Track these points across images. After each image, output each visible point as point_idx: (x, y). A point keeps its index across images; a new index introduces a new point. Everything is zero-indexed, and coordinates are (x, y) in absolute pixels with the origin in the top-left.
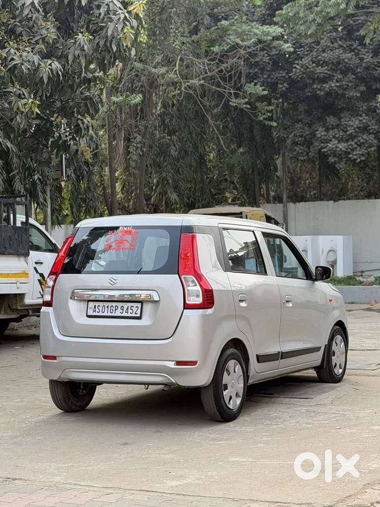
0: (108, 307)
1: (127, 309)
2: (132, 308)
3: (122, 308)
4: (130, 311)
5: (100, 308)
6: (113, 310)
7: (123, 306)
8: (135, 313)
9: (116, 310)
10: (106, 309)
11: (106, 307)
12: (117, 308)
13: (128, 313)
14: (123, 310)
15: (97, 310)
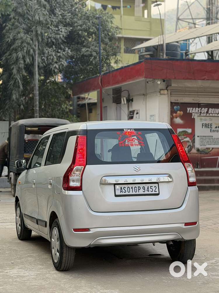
0: (132, 188)
1: (148, 188)
2: (151, 188)
3: (144, 188)
4: (150, 190)
5: (126, 189)
6: (136, 190)
7: (143, 187)
8: (155, 191)
9: (139, 190)
10: (131, 189)
11: (130, 188)
12: (139, 188)
13: (149, 191)
14: (144, 189)
15: (123, 191)
